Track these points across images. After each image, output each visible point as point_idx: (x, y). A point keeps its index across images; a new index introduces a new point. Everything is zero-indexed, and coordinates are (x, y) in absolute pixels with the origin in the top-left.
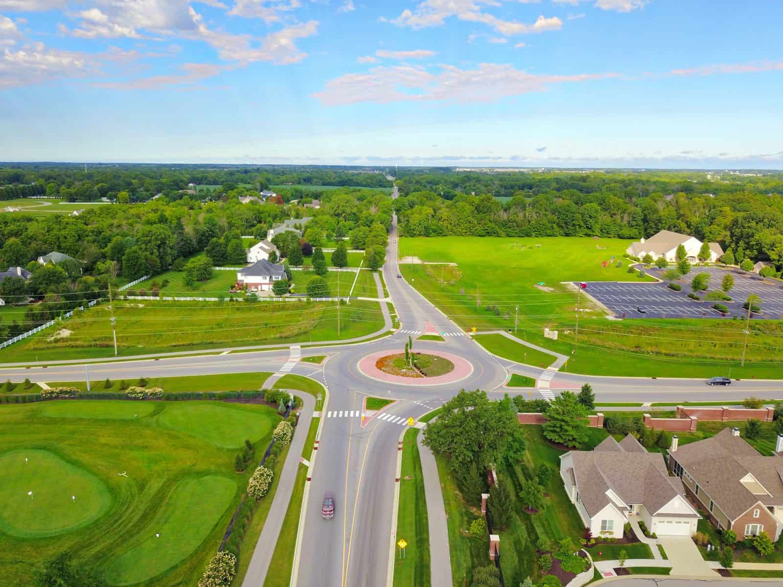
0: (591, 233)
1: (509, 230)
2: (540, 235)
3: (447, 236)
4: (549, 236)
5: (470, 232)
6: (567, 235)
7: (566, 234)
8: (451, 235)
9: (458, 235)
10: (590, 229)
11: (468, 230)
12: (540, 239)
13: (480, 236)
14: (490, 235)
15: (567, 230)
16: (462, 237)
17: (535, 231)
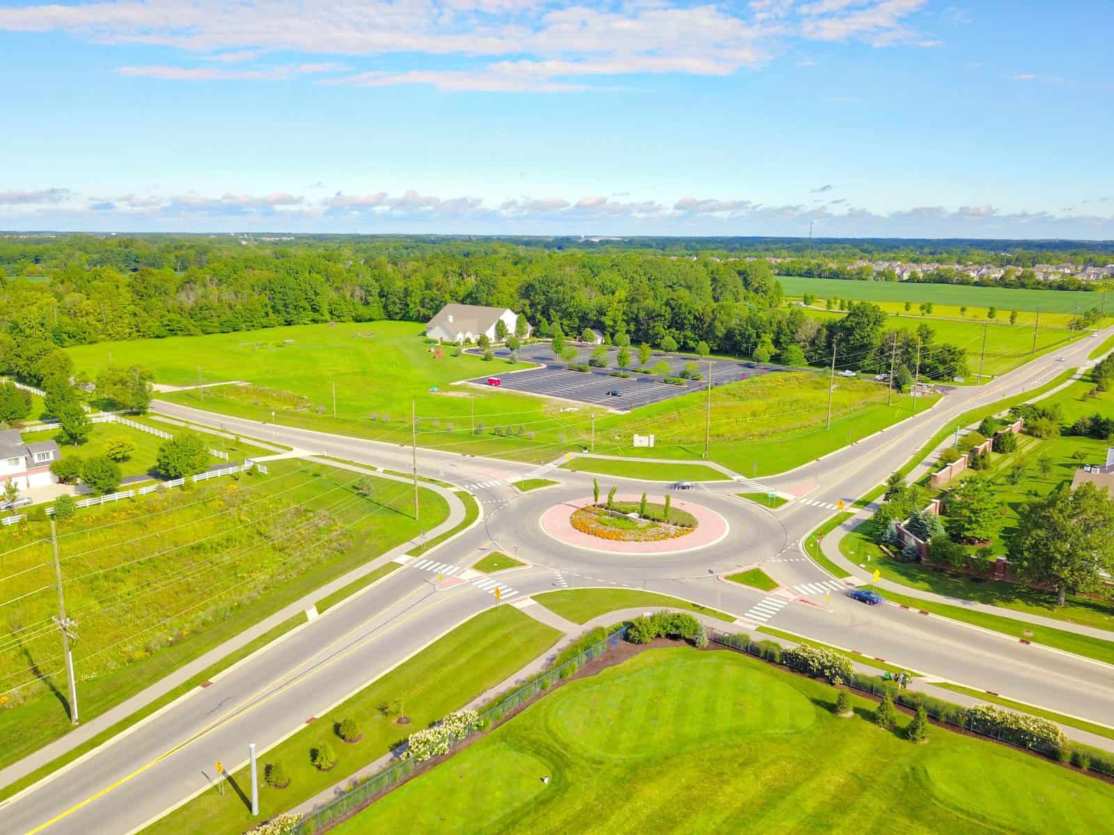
0: (320, 317)
1: (205, 323)
2: (253, 326)
3: (95, 342)
4: (264, 327)
5: (139, 331)
6: (289, 323)
7: (286, 321)
8: (103, 340)
9: (117, 340)
10: (318, 311)
11: (135, 329)
12: (253, 332)
13: (158, 337)
14: (176, 334)
15: (288, 316)
16: (125, 341)
17: (245, 321)
